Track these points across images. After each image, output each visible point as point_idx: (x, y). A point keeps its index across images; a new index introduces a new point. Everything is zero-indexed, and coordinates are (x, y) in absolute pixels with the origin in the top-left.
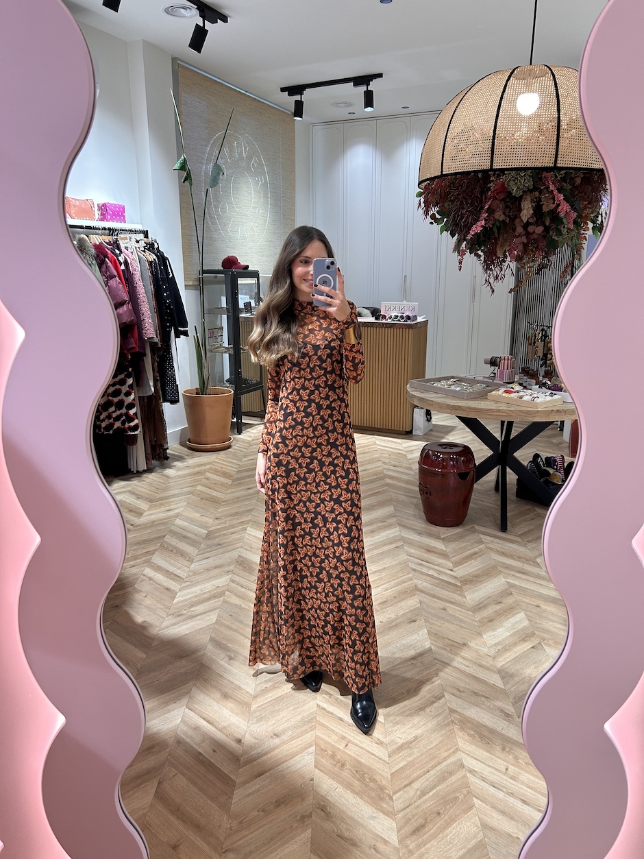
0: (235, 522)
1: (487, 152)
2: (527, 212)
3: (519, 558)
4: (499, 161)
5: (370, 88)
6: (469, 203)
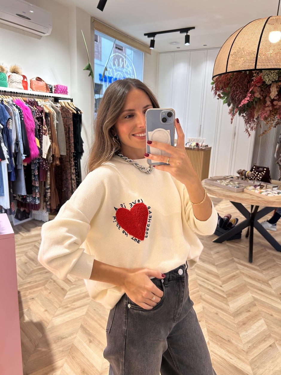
2: (274, 93)
3: (259, 280)
4: (260, 65)
5: (188, 34)
6: (241, 88)
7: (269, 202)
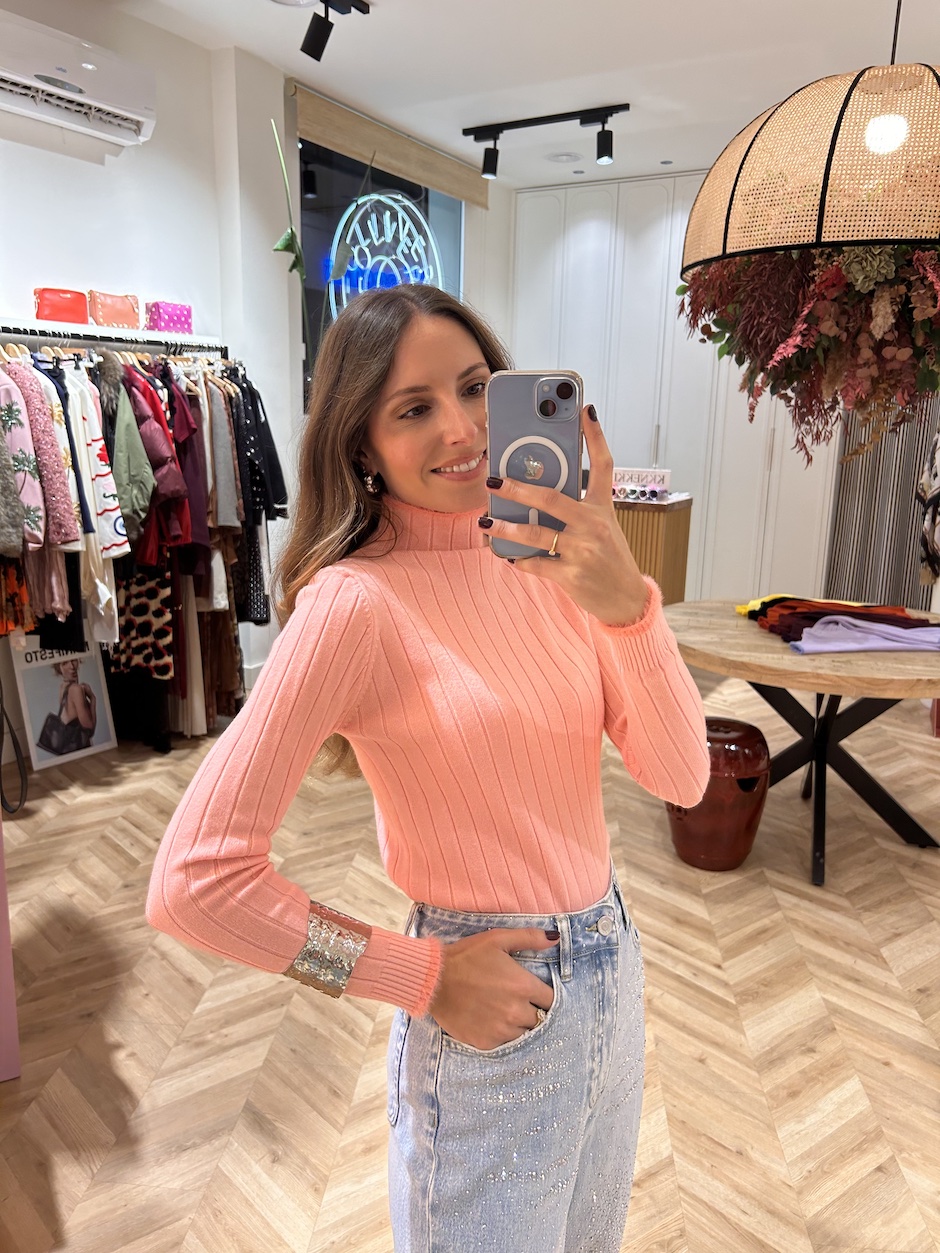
0: (338, 841)
1: (810, 213)
2: (882, 318)
3: (847, 944)
4: (833, 229)
5: (607, 128)
6: (773, 305)
7: (873, 683)
